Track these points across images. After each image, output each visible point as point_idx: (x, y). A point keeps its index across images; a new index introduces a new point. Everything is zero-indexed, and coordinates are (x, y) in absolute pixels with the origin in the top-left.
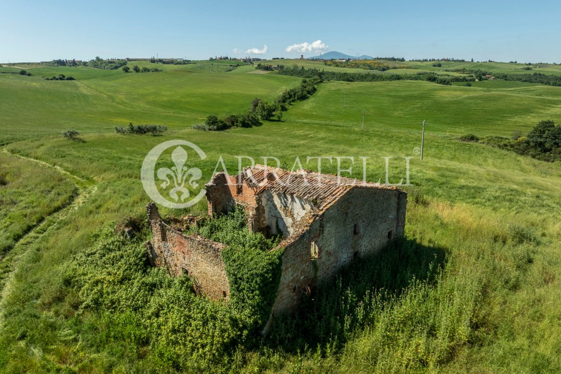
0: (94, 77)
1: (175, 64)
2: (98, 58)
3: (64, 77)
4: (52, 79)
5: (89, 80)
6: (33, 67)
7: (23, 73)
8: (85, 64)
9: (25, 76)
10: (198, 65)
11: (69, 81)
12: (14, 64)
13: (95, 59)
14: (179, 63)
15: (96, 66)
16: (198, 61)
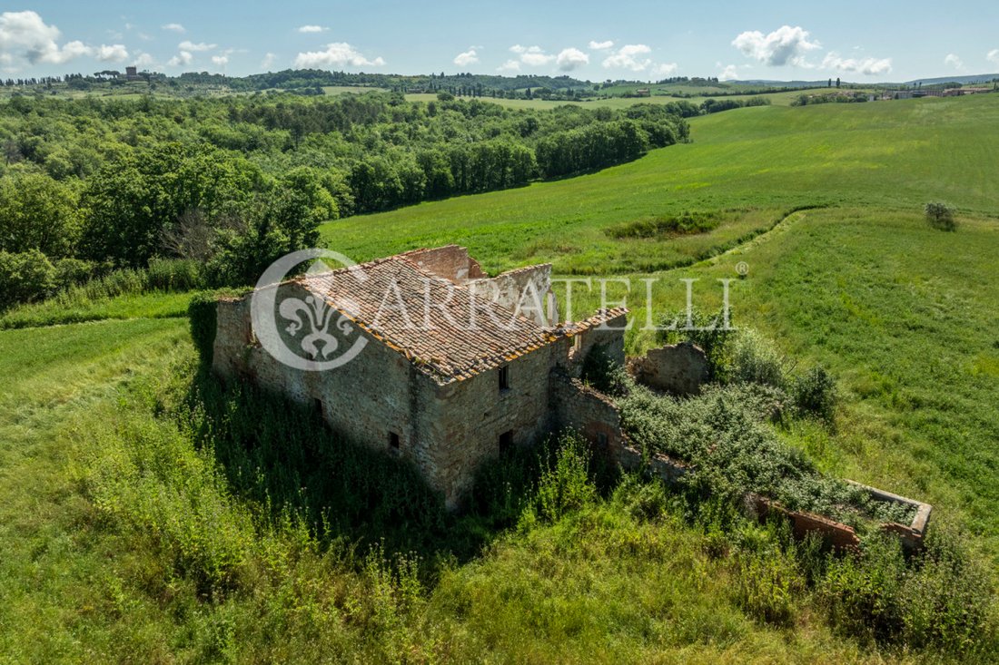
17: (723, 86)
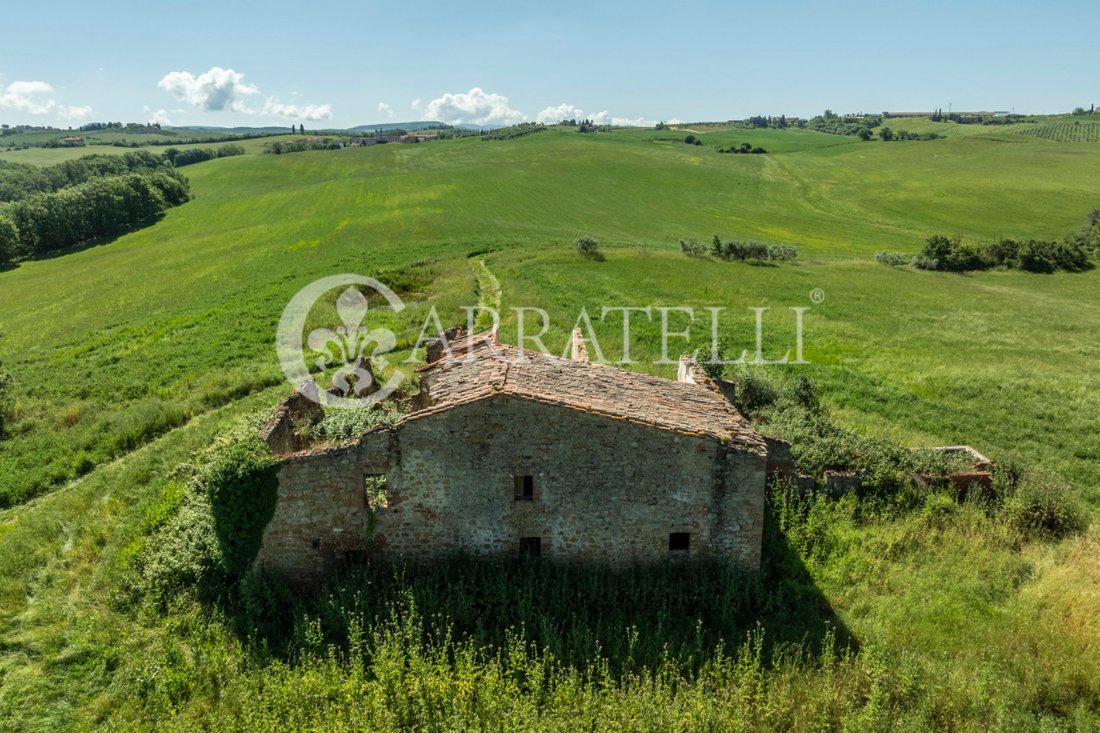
0: (803, 149)
1: (986, 124)
2: (828, 113)
3: (749, 147)
4: (728, 152)
5: (791, 154)
6: (714, 130)
7: (690, 140)
8: (802, 124)
9: (691, 145)
10: (1041, 125)
11: (756, 155)
12: (687, 126)
13: (823, 115)
14: (996, 122)
15: (820, 127)
16: (1042, 118)
17: (166, 133)
